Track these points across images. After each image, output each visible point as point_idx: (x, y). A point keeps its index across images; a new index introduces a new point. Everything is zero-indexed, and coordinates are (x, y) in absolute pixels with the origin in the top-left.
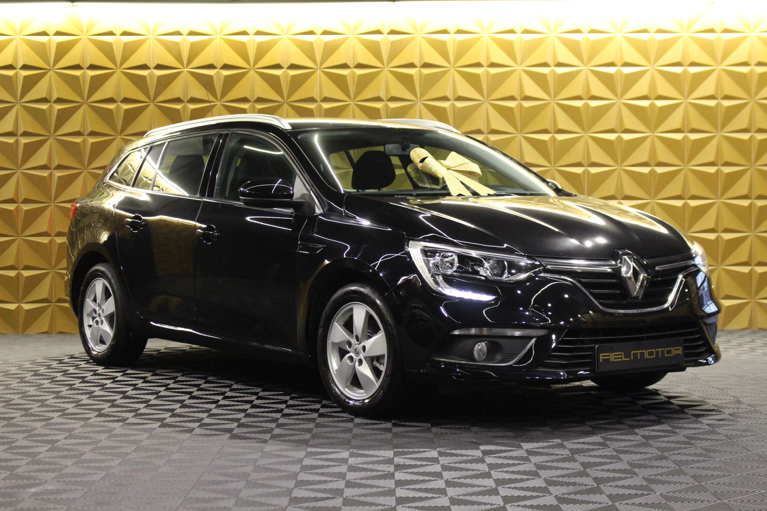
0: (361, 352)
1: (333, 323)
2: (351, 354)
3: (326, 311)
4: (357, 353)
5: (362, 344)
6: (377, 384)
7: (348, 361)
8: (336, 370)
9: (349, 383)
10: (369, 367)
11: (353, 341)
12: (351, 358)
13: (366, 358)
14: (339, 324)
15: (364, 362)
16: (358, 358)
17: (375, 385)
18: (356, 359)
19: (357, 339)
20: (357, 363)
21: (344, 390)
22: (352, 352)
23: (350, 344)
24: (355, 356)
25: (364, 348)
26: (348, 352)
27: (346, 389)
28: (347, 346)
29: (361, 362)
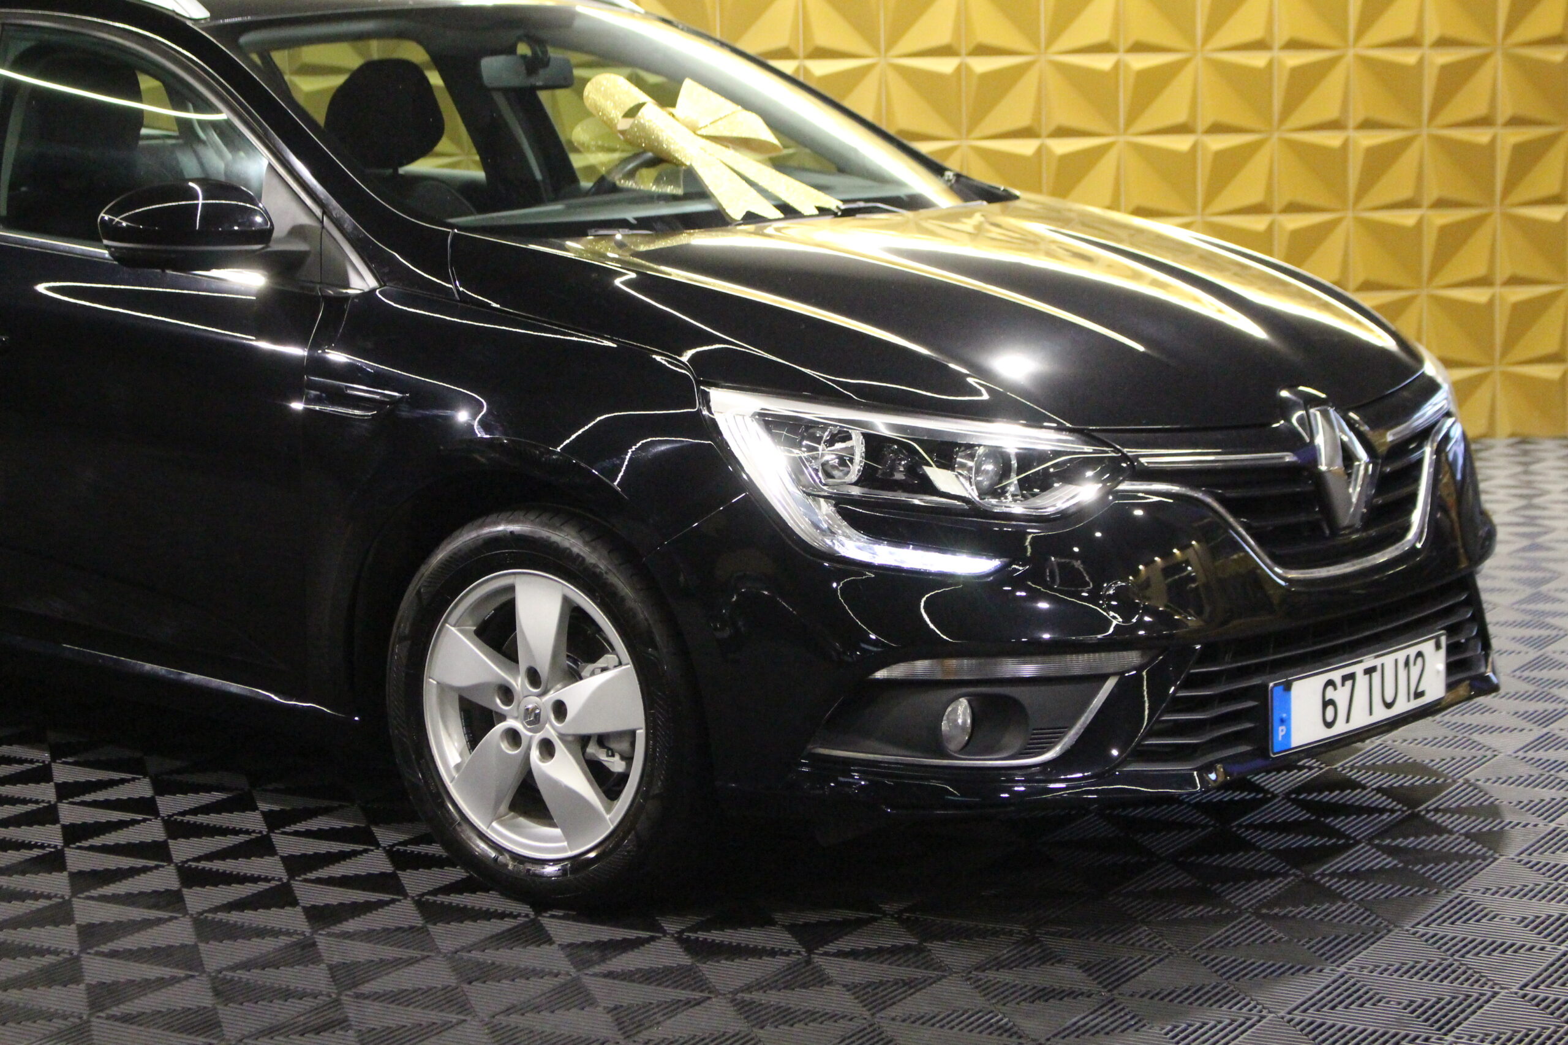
0: (548, 720)
1: (443, 626)
2: (510, 723)
3: (419, 592)
4: (534, 719)
5: (552, 696)
6: (608, 817)
7: (504, 746)
8: (458, 767)
9: (504, 807)
10: (579, 763)
11: (519, 683)
12: (513, 736)
13: (562, 737)
14: (462, 632)
15: (560, 747)
16: (538, 737)
17: (599, 818)
18: (531, 738)
19: (534, 677)
20: (535, 754)
21: (489, 826)
22: (516, 718)
23: (507, 694)
24: (530, 730)
25: (560, 709)
26: (502, 718)
27: (495, 824)
28: (498, 701)
29: (548, 749)
